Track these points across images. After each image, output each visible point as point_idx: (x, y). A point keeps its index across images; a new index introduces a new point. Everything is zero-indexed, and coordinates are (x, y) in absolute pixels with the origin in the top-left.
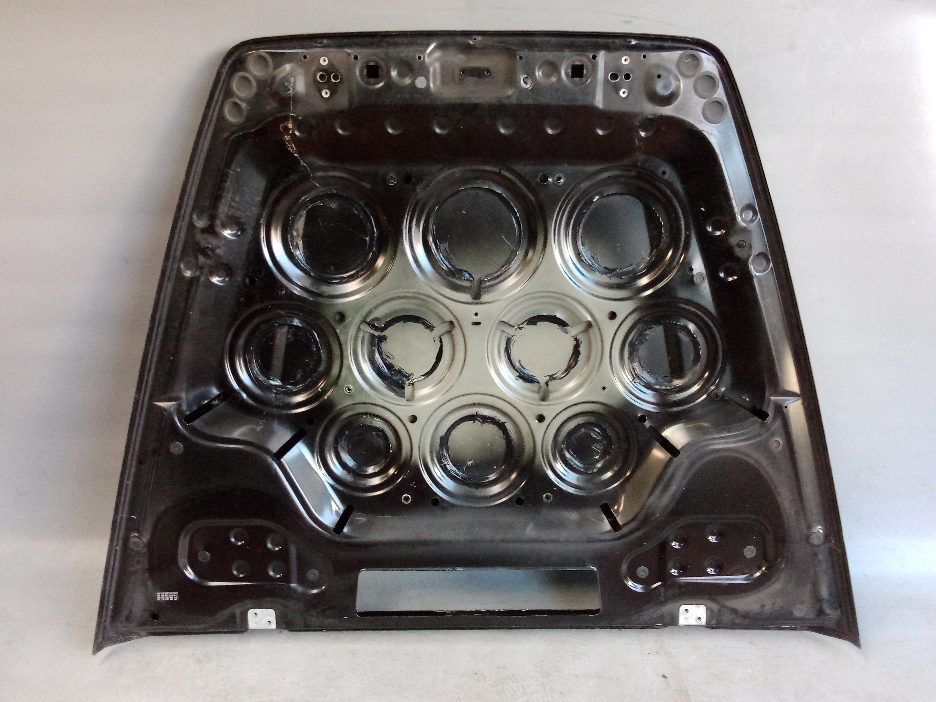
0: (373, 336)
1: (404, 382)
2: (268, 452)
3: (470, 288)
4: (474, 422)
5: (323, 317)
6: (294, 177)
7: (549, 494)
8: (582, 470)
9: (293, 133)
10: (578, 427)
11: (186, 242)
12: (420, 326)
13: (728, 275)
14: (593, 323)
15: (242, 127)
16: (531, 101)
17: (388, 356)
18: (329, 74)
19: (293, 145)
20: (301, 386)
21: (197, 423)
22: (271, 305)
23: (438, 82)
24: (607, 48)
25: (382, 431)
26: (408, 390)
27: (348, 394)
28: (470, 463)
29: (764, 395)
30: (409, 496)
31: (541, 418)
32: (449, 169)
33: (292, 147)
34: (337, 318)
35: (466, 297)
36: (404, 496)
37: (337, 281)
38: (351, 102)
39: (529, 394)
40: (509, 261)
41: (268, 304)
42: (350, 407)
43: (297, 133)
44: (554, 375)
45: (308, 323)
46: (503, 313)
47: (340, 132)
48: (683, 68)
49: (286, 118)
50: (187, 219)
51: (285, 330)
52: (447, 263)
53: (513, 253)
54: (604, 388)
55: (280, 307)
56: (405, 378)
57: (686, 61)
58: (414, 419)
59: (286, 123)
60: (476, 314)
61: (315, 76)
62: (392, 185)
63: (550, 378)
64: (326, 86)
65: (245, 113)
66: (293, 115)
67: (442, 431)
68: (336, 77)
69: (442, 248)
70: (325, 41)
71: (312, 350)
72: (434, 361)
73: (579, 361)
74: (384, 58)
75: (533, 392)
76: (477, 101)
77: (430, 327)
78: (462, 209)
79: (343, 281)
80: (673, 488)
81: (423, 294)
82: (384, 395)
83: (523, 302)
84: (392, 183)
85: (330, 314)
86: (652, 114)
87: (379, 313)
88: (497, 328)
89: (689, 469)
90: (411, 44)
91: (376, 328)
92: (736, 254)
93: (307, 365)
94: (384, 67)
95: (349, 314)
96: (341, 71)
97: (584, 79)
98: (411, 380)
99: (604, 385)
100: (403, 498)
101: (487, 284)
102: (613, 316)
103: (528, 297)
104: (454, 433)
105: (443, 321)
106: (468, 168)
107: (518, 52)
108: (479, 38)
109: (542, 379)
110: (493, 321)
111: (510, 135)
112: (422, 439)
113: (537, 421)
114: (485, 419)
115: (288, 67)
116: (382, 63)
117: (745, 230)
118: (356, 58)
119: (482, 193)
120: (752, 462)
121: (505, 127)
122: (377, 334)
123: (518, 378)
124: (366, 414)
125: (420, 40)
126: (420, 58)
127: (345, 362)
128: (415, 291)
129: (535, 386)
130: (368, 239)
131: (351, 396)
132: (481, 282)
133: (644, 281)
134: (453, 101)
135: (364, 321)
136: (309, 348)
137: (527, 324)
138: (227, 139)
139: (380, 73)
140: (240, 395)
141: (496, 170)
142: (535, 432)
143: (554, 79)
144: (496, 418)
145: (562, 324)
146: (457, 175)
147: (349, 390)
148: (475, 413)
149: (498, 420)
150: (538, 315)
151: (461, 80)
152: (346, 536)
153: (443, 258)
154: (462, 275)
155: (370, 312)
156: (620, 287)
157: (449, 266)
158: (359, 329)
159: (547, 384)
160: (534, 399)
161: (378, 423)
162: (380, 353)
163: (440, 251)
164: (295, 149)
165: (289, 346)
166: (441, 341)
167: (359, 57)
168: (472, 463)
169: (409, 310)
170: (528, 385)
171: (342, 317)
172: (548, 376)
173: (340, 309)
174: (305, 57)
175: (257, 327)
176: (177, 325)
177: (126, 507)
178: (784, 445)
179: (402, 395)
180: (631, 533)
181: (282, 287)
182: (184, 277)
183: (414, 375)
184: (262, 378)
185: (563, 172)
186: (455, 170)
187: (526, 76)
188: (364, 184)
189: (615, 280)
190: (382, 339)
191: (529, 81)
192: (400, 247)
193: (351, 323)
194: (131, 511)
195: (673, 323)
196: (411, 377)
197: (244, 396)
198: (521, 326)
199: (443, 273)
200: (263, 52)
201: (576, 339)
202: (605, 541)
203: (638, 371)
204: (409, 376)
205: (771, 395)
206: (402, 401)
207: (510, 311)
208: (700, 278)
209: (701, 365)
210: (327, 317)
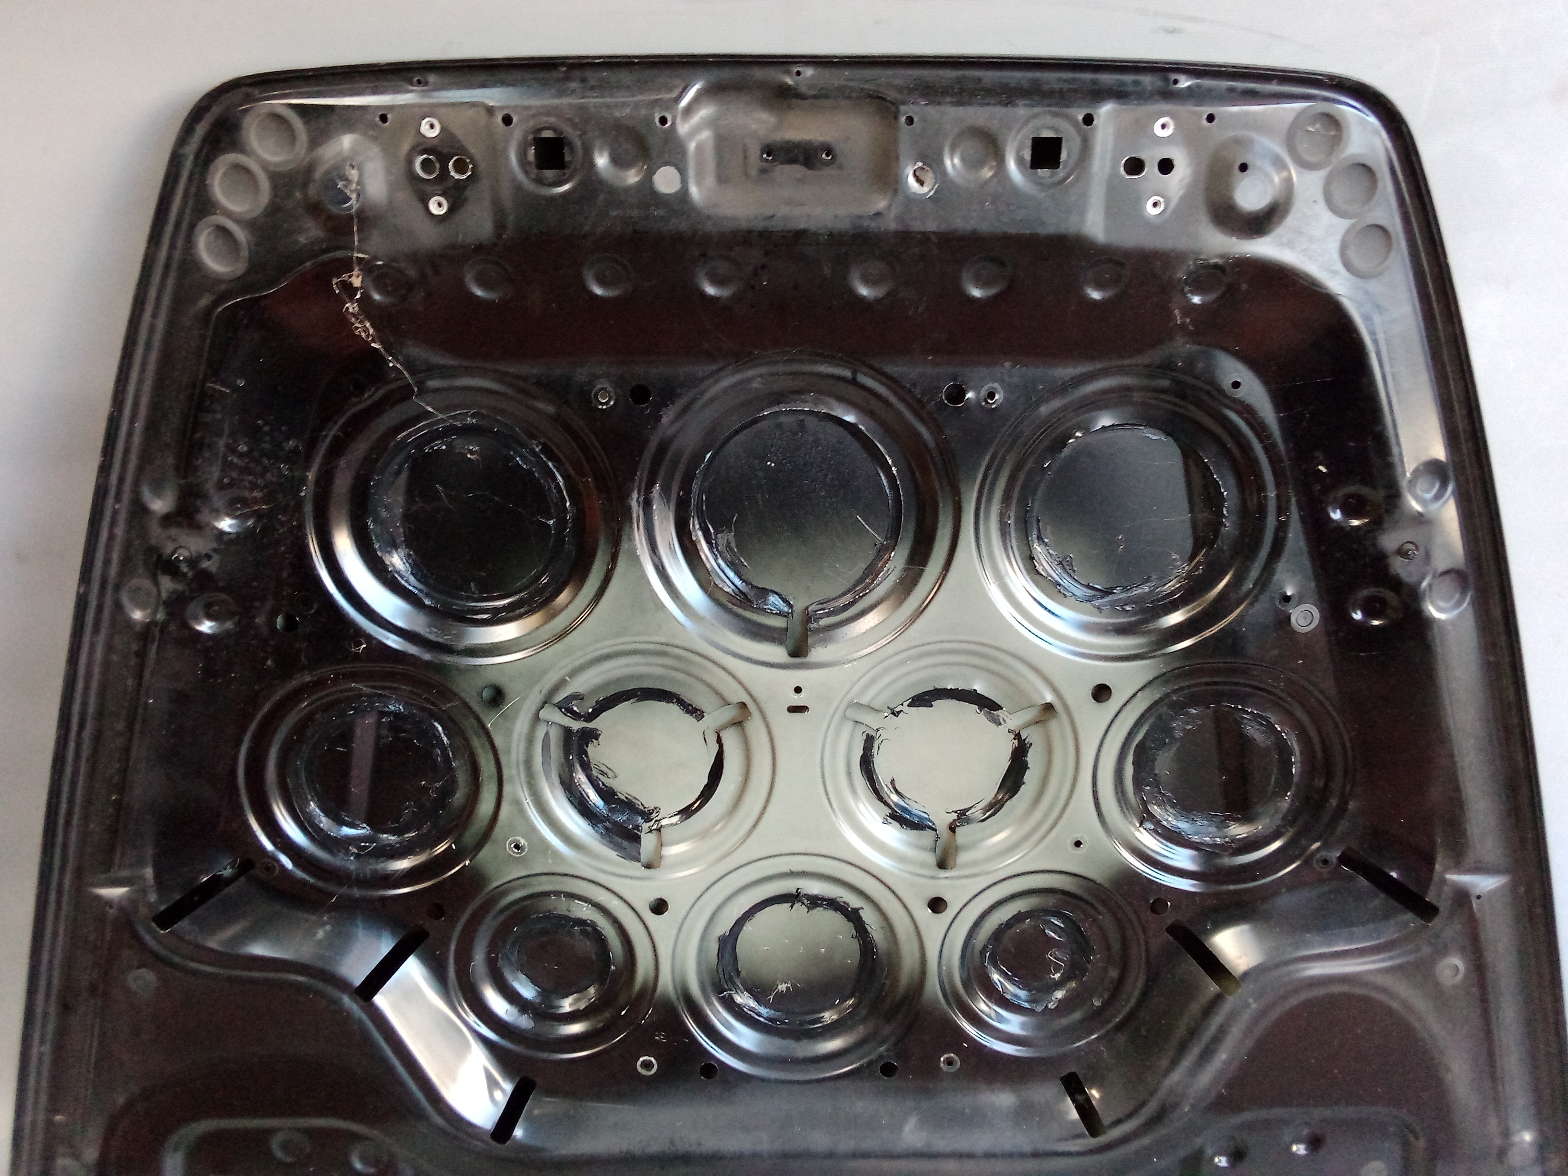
0: (567, 732)
1: (637, 827)
2: (343, 984)
3: (783, 632)
4: (792, 907)
5: (456, 695)
6: (371, 396)
7: (952, 1055)
8: (1027, 1005)
9: (366, 297)
11: (128, 545)
13: (1370, 614)
14: (1058, 707)
15: (241, 284)
16: (931, 226)
17: (603, 773)
18: (444, 160)
19: (368, 325)
21: (183, 925)
22: (336, 674)
23: (710, 180)
24: (1119, 95)
27: (514, 855)
28: (782, 987)
29: (1431, 870)
30: (652, 1059)
31: (937, 905)
32: (734, 373)
33: (365, 329)
34: (486, 694)
35: (777, 653)
36: (641, 1059)
37: (485, 616)
38: (500, 226)
39: (914, 854)
40: (872, 572)
41: (327, 671)
42: (517, 883)
43: (377, 297)
46: (857, 688)
47: (479, 292)
48: (1302, 146)
49: (347, 266)
50: (126, 496)
51: (370, 720)
52: (731, 574)
53: (883, 552)
54: (1078, 844)
55: (354, 676)
56: (640, 818)
57: (1310, 129)
58: (660, 907)
59: (345, 277)
61: (410, 162)
62: (604, 407)
63: (959, 818)
64: (438, 188)
65: (245, 253)
66: (360, 255)
67: (724, 926)
68: (460, 167)
69: (720, 542)
70: (432, 78)
73: (1024, 783)
74: (577, 120)
75: (924, 849)
76: (802, 226)
77: (695, 712)
78: (763, 459)
79: (497, 618)
80: (1222, 1056)
81: (678, 646)
82: (597, 857)
83: (903, 662)
84: (605, 402)
85: (469, 691)
86: (1222, 256)
87: (580, 684)
88: (845, 717)
89: (1256, 1020)
90: (642, 86)
91: (576, 716)
92: (1392, 571)
93: (425, 789)
94: (578, 143)
95: (512, 688)
96: (473, 151)
97: (1061, 172)
98: (654, 821)
99: (1078, 836)
100: (639, 1063)
101: (824, 622)
102: (1102, 693)
103: (911, 652)
104: (748, 928)
105: (726, 703)
106: (781, 368)
107: (902, 108)
108: (809, 72)
109: (942, 819)
110: (834, 706)
111: (878, 301)
112: (680, 944)
113: (930, 911)
114: (814, 902)
115: (347, 141)
116: (571, 133)
117: (1420, 520)
118: (507, 120)
119: (811, 423)
120: (1395, 1005)
121: (867, 280)
122: (576, 725)
123: (890, 820)
124: (557, 893)
125: (663, 76)
126: (663, 121)
127: (507, 788)
128: (663, 640)
129: (927, 837)
130: (551, 522)
131: (522, 861)
132: (808, 617)
133: (1176, 618)
134: (744, 225)
135: (548, 702)
138: (208, 311)
139: (567, 158)
140: (278, 861)
141: (848, 374)
142: (924, 933)
143: (987, 173)
144: (838, 900)
145: (987, 704)
146: (756, 384)
147: (517, 847)
148: (794, 892)
149: (844, 902)
150: (936, 689)
151: (763, 171)
152: (520, 1146)
154: (765, 602)
155: (561, 684)
156: (1122, 630)
157: (738, 582)
158: (536, 718)
159: (952, 829)
160: (923, 865)
161: (584, 912)
162: (586, 767)
163: (717, 548)
164: (371, 331)
166: (719, 741)
167: (515, 119)
168: (787, 988)
169: (649, 676)
170: (911, 835)
171: (497, 695)
172: (956, 812)
173: (493, 677)
174: (384, 118)
175: (306, 719)
176: (120, 726)
177: (43, 1099)
178: (1468, 970)
179: (635, 856)
180: (1125, 1140)
181: (359, 634)
182: (129, 623)
183: (661, 811)
184: (324, 822)
185: (1001, 381)
186: (750, 373)
187: (920, 164)
188: (540, 405)
189: (1108, 616)
190: (591, 735)
191: (929, 178)
192: (625, 546)
193: (517, 708)
194: (54, 1106)
196: (654, 815)
197: (287, 862)
199: (724, 600)
200: (278, 103)
201: (1018, 736)
202: (1069, 1154)
204: (650, 813)
205: (1447, 869)
206: (636, 869)
207: (873, 682)
208: (1305, 618)
209: (1294, 796)
210: (463, 695)
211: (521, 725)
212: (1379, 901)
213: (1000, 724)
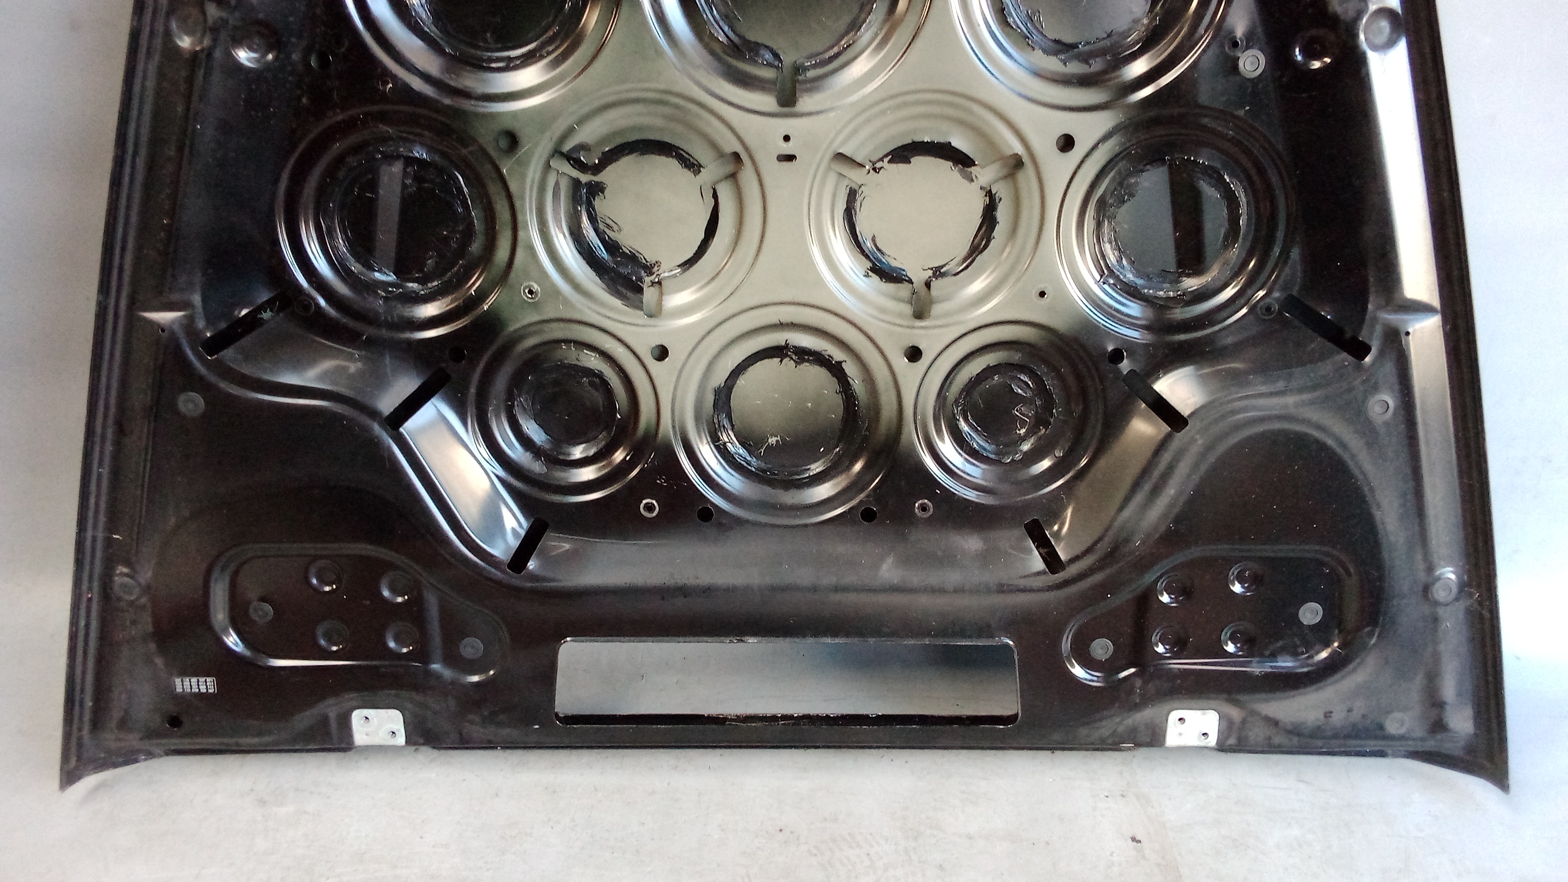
0: (576, 184)
1: (640, 279)
2: (374, 414)
3: (774, 82)
4: (781, 361)
5: (474, 140)
7: (926, 501)
8: (993, 456)
10: (988, 372)
12: (672, 164)
13: (1310, 54)
14: (1026, 159)
17: (608, 226)
20: (436, 283)
21: (228, 354)
22: (366, 115)
25: (600, 376)
26: (649, 294)
27: (529, 300)
28: (772, 440)
29: (1364, 309)
30: (654, 502)
31: (914, 354)
34: (502, 143)
35: (766, 101)
36: (644, 502)
37: (500, 65)
39: (891, 304)
40: (855, 26)
41: (358, 111)
42: (532, 329)
44: (942, 267)
45: (444, 155)
46: (841, 138)
51: (397, 168)
52: (726, 28)
53: (866, 8)
54: (1042, 294)
55: (383, 117)
56: (643, 272)
58: (662, 353)
60: (787, 138)
63: (934, 274)
67: (719, 378)
71: (455, 212)
72: (702, 236)
73: (994, 238)
75: (900, 300)
77: (692, 166)
79: (511, 66)
80: (1170, 491)
81: (678, 95)
82: (602, 304)
83: (883, 113)
85: (486, 136)
87: (589, 133)
88: (829, 168)
89: (1203, 455)
91: (582, 167)
92: (1330, 9)
93: (446, 240)
95: (525, 134)
98: (655, 275)
99: (1041, 287)
100: (642, 506)
101: (811, 74)
102: (1067, 143)
103: (892, 103)
104: (741, 381)
105: (721, 154)
109: (919, 275)
110: (820, 154)
112: (679, 394)
113: (907, 361)
114: (803, 355)
120: (1330, 442)
122: (584, 178)
123: (870, 273)
124: (567, 341)
127: (521, 234)
128: (662, 86)
129: (903, 290)
131: (536, 306)
132: (798, 69)
133: (1138, 67)
135: (557, 152)
136: (450, 207)
137: (889, 162)
140: (312, 298)
142: (901, 381)
144: (824, 353)
145: (962, 160)
147: (531, 292)
148: (783, 344)
149: (829, 356)
150: (914, 142)
152: (533, 577)
153: (717, 16)
154: (757, 54)
155: (570, 132)
156: (1084, 81)
157: (732, 35)
158: (548, 167)
159: (928, 284)
160: (900, 315)
161: (592, 361)
162: (593, 219)
165: (408, 203)
166: (715, 196)
168: (777, 441)
169: (649, 128)
170: (891, 287)
171: (512, 140)
172: (932, 269)
173: (508, 124)
175: (340, 160)
176: (171, 152)
177: (102, 519)
178: (1395, 409)
179: (639, 306)
180: (1081, 576)
181: (386, 74)
182: (178, 49)
183: (662, 265)
184: (355, 267)
189: (1075, 68)
190: (596, 189)
193: (530, 154)
194: (112, 524)
195: (1189, 159)
196: (656, 269)
197: (321, 302)
198: (878, 165)
199: (718, 49)
201: (989, 194)
202: (1031, 590)
203: (1112, 258)
204: (652, 266)
205: (1379, 308)
206: (637, 317)
207: (855, 131)
208: (1252, 63)
209: (1241, 247)
210: (481, 141)
211: (533, 172)
212: (1318, 343)
213: (972, 180)
